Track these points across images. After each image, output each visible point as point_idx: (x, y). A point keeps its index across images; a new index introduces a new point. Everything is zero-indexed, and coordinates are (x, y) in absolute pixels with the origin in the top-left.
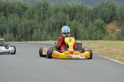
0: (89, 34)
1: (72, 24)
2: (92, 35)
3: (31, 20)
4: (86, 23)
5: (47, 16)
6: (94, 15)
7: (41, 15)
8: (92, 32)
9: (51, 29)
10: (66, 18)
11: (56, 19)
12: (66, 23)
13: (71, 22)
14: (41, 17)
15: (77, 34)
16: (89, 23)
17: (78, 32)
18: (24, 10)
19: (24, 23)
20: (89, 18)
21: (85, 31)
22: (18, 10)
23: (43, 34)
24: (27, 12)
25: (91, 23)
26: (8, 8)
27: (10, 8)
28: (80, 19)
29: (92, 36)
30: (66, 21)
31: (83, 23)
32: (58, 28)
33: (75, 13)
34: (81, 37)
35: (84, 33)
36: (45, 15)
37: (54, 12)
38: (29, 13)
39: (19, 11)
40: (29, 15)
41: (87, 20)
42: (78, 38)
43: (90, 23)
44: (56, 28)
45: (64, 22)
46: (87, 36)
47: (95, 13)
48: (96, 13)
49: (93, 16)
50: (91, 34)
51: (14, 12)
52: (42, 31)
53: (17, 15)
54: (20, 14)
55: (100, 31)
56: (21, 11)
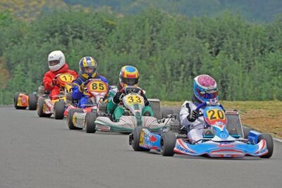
0: (254, 87)
1: (217, 64)
2: (262, 89)
3: (122, 54)
4: (247, 62)
5: (159, 45)
6: (267, 44)
7: (146, 42)
8: (263, 81)
9: (169, 76)
10: (201, 51)
11: (178, 51)
12: (203, 62)
13: (213, 58)
14: (145, 48)
15: (227, 86)
16: (253, 61)
17: (229, 81)
18: (107, 31)
19: (106, 61)
20: (254, 50)
21: (244, 79)
22: (93, 32)
23: (150, 87)
24: (113, 37)
25: (260, 61)
26: (72, 27)
27: (76, 27)
28: (234, 52)
29: (261, 92)
30: (202, 58)
31: (241, 60)
32: (182, 73)
33: (223, 39)
34: (235, 94)
35: (243, 85)
36: (154, 42)
37: (176, 36)
38: (119, 38)
39: (95, 33)
40: (118, 42)
41: (250, 55)
42: (229, 96)
43: (256, 62)
44: (179, 73)
45: (198, 59)
46: (250, 91)
47: (267, 38)
48: (270, 38)
49: (265, 46)
50: (260, 87)
51: (84, 35)
52: (147, 79)
53: (90, 43)
54: (97, 41)
55: (279, 79)
56: (101, 34)
